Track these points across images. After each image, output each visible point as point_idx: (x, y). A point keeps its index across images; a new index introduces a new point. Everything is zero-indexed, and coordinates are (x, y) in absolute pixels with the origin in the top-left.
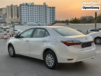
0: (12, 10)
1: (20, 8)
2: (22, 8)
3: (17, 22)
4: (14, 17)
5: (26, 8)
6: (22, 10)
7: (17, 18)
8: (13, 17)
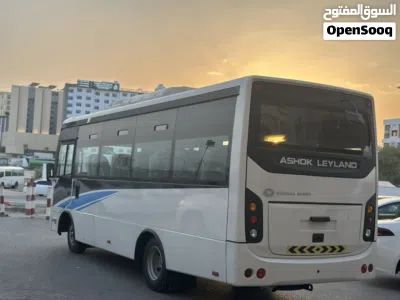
0: (31, 101)
1: (67, 98)
2: (71, 98)
3: (47, 151)
4: (36, 131)
5: (89, 99)
6: (70, 105)
7: (51, 133)
8: (31, 131)
